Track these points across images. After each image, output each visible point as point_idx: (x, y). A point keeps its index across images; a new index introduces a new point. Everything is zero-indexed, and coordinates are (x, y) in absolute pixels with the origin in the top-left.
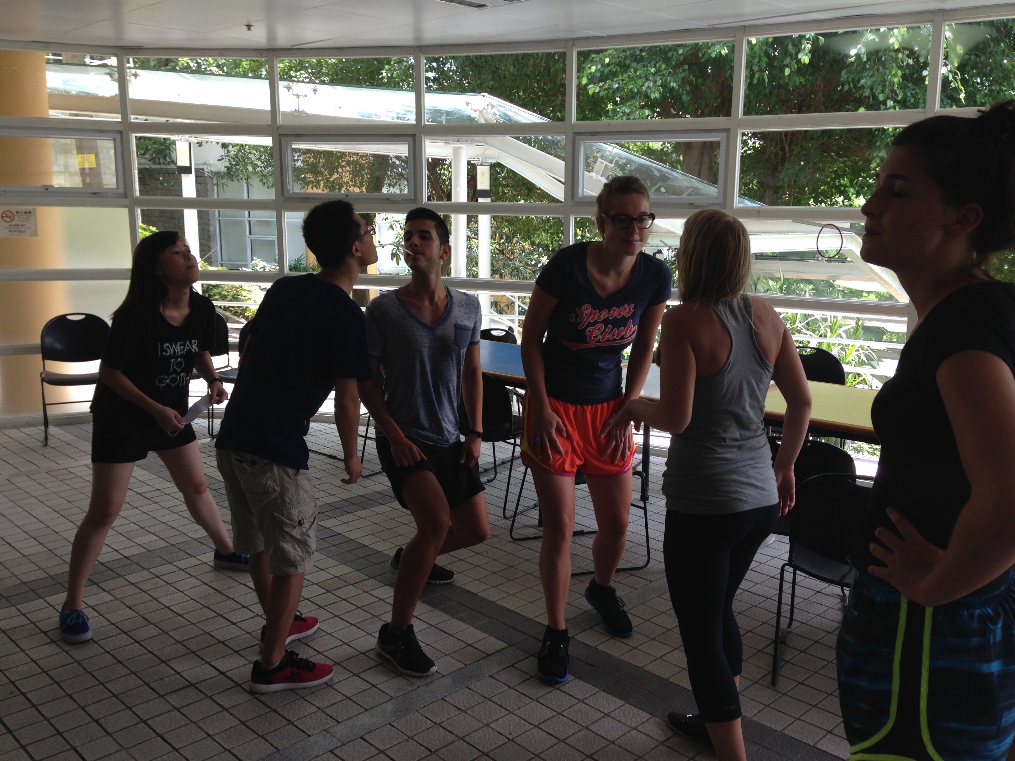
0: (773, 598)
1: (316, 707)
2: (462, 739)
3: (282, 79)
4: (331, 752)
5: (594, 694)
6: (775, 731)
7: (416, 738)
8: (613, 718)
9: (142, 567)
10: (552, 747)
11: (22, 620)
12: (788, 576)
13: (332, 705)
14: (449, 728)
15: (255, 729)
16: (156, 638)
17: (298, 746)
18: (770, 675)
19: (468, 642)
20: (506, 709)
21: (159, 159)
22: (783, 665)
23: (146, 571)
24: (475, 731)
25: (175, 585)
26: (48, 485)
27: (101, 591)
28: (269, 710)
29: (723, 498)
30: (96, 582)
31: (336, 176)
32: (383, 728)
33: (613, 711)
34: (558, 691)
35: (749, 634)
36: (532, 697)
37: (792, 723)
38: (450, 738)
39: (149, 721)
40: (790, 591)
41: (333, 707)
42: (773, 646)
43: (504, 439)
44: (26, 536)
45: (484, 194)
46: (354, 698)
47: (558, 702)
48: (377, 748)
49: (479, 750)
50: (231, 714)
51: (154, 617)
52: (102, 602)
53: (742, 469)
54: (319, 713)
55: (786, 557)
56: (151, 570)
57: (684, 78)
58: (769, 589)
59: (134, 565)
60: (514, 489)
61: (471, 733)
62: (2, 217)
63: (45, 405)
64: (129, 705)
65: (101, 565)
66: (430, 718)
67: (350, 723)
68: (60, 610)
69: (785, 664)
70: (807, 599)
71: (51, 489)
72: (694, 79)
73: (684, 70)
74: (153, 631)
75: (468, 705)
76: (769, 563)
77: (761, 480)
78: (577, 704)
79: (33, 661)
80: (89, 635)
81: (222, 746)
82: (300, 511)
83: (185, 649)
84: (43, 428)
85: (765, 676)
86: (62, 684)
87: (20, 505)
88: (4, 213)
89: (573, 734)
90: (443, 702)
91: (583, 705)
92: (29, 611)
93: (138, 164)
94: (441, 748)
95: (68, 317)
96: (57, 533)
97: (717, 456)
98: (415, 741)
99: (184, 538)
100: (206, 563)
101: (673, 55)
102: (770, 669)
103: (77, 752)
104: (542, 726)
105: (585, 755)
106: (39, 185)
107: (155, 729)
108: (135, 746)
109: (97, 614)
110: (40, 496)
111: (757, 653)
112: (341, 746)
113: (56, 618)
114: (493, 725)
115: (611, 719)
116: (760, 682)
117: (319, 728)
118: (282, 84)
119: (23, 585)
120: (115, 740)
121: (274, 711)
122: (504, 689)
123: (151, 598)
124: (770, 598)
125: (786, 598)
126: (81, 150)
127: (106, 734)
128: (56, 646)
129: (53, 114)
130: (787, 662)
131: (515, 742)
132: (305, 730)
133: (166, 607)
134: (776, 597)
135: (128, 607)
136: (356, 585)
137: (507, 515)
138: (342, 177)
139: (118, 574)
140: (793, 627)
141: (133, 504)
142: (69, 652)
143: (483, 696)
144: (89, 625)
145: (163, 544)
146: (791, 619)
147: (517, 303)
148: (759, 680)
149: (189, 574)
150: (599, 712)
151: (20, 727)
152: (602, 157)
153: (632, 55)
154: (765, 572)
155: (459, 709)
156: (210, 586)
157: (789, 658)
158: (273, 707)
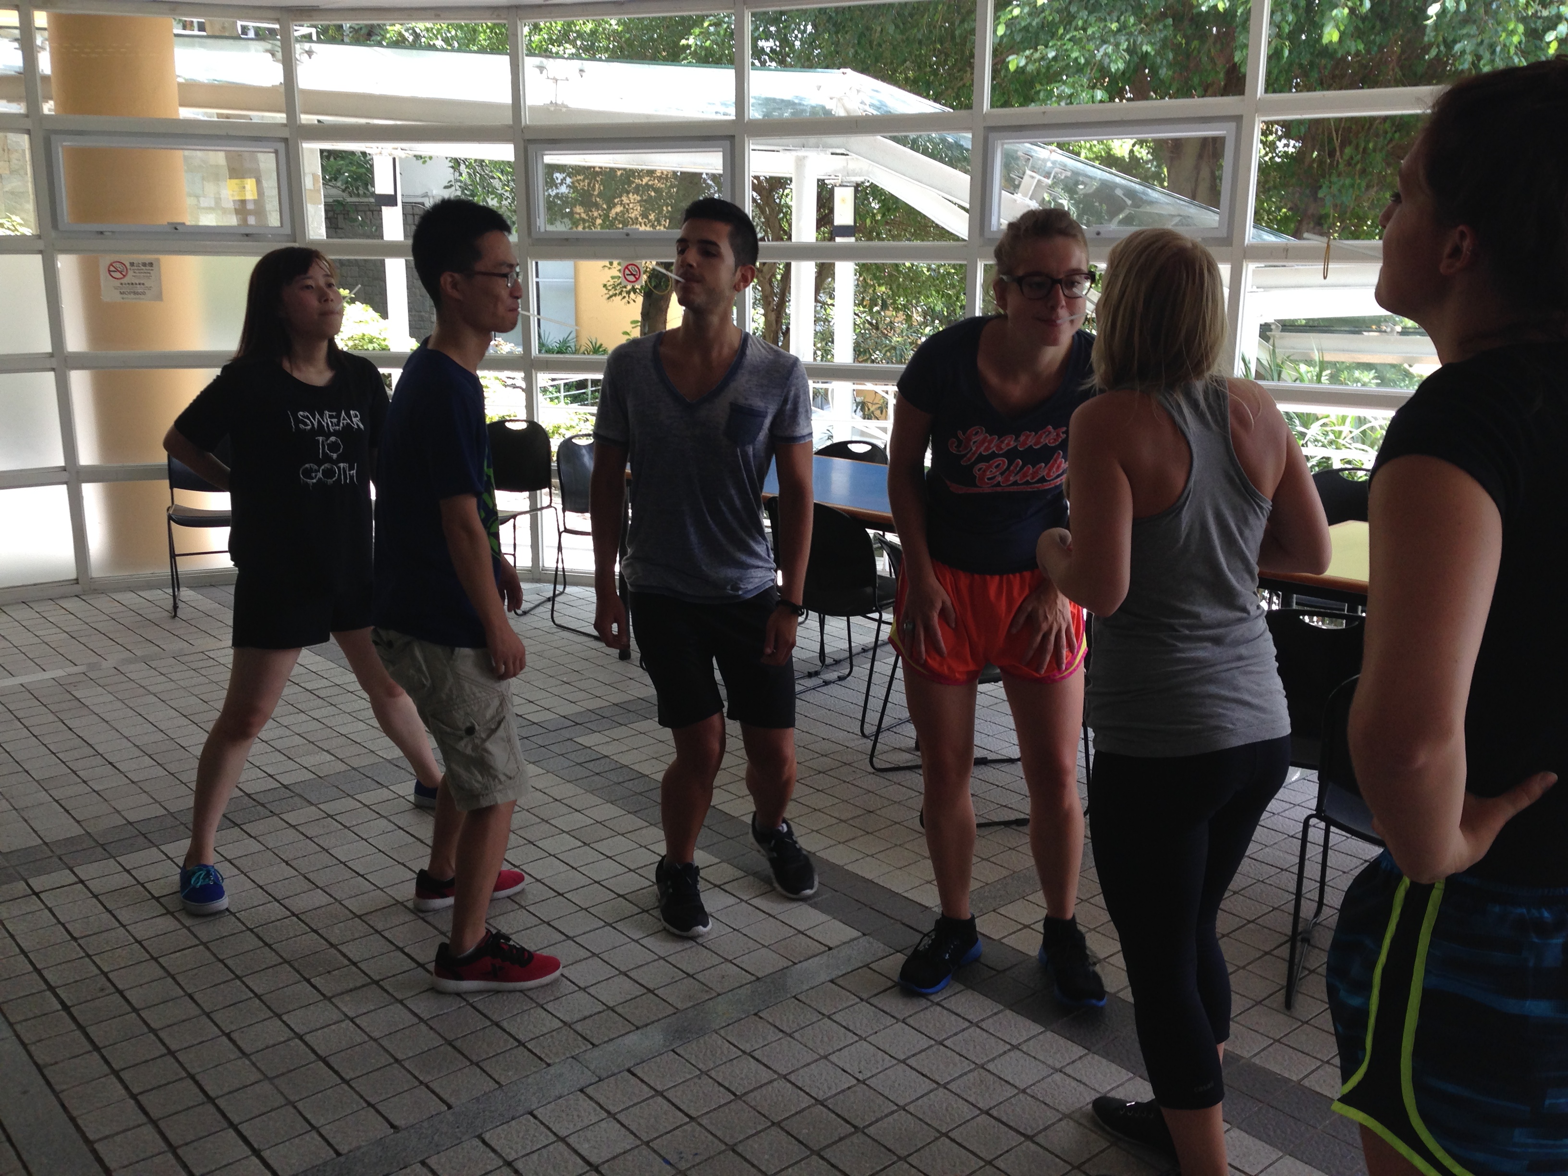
0: (1291, 869)
1: (561, 1021)
2: (784, 1077)
3: (531, 54)
4: (581, 1091)
5: (996, 1014)
6: (1287, 1080)
7: (713, 1074)
8: (1024, 1053)
9: (308, 801)
10: (926, 1094)
11: (127, 879)
12: (1316, 834)
13: (585, 1018)
14: (765, 1060)
15: (466, 1053)
16: (323, 909)
17: (530, 1080)
18: (1283, 992)
19: (799, 928)
20: (854, 1033)
21: (357, 189)
22: (1304, 977)
23: (313, 808)
24: (805, 1066)
25: (355, 829)
26: (174, 677)
27: (246, 836)
28: (489, 1023)
29: (1192, 727)
30: (239, 822)
31: (619, 209)
32: (662, 1057)
33: (1025, 1041)
34: (939, 1009)
35: (1251, 925)
36: (896, 1015)
37: (1318, 1068)
38: (765, 1075)
39: (308, 1036)
40: (1319, 858)
41: (587, 1021)
42: (1288, 945)
43: (863, 612)
44: (139, 753)
45: (845, 231)
46: (619, 1009)
47: (938, 1024)
48: (651, 1088)
49: (811, 1096)
50: (431, 1028)
51: (321, 879)
52: (245, 853)
53: (1224, 675)
54: (565, 1031)
55: (1314, 804)
56: (321, 806)
57: (1165, 40)
58: (1286, 856)
59: (296, 799)
60: (878, 691)
61: (798, 1069)
62: (109, 271)
63: (173, 556)
64: (279, 1011)
65: (247, 798)
66: (736, 1044)
67: (610, 1047)
68: (181, 865)
69: (1308, 975)
71: (179, 682)
72: (1184, 41)
73: (1165, 26)
74: (321, 899)
75: (795, 1025)
76: (1287, 814)
77: (1259, 695)
78: (967, 1028)
79: (137, 941)
80: (224, 903)
81: (416, 1077)
82: (467, 715)
83: (367, 926)
84: (170, 591)
85: (1276, 992)
86: (179, 978)
87: (131, 705)
88: (111, 265)
89: (961, 1076)
90: (757, 1019)
91: (978, 1030)
92: (136, 866)
93: (325, 196)
94: (752, 1091)
96: (183, 748)
97: (1179, 656)
98: (711, 1078)
99: (373, 759)
100: (403, 797)
102: (1284, 983)
103: (197, 1082)
104: (911, 1062)
105: (979, 1109)
106: (164, 223)
107: (316, 1048)
108: (283, 1074)
109: (236, 872)
110: (162, 692)
111: (1263, 956)
112: (597, 1082)
113: (175, 876)
114: (833, 1058)
115: (1021, 1054)
116: (1267, 1002)
117: (564, 1054)
118: (530, 63)
119: (130, 826)
120: (254, 1064)
121: (497, 1025)
122: (853, 1002)
123: (319, 849)
124: (1286, 870)
125: (1312, 870)
126: (237, 172)
127: (241, 1055)
128: (172, 919)
129: (186, 113)
130: (1312, 972)
131: (867, 1085)
132: (543, 1056)
133: (341, 862)
134: (1295, 869)
135: (284, 861)
136: (628, 835)
137: (866, 732)
138: (627, 211)
139: (271, 812)
140: (1322, 916)
141: (299, 706)
142: (191, 929)
143: (820, 1013)
144: (225, 888)
145: (343, 767)
146: (1321, 903)
148: (1265, 998)
149: (378, 813)
150: (1002, 1043)
151: (112, 1041)
152: (1033, 169)
154: (1281, 829)
155: (781, 1031)
156: (408, 833)
157: (1312, 964)
158: (495, 1018)
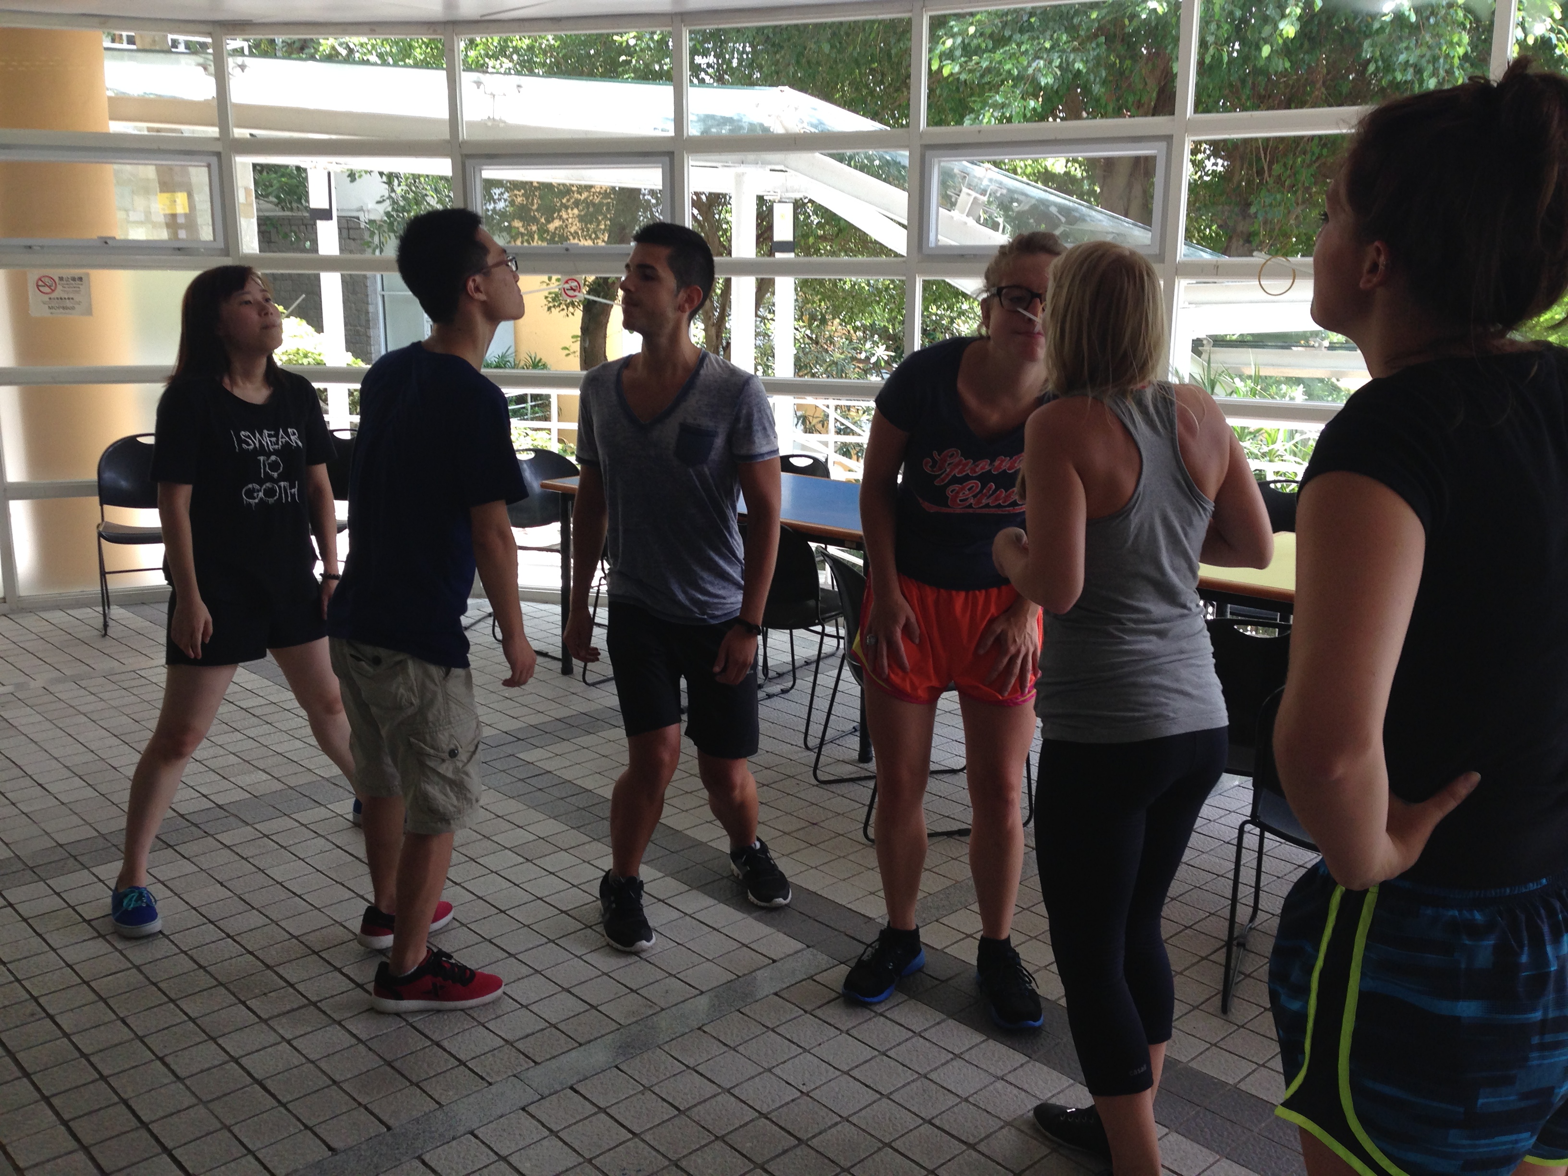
0: (1227, 875)
1: (503, 1039)
2: (728, 1091)
3: (468, 69)
4: (523, 1109)
5: (938, 1023)
6: (1224, 1084)
7: (656, 1089)
8: (967, 1062)
9: (243, 821)
10: (870, 1105)
11: (57, 902)
12: (1251, 839)
13: (527, 1036)
14: (709, 1075)
15: (406, 1073)
16: (259, 930)
17: (471, 1099)
18: (1219, 996)
19: (743, 941)
20: (798, 1046)
21: (290, 203)
22: (1240, 981)
23: (249, 828)
24: (749, 1079)
25: (292, 849)
26: (106, 696)
27: (179, 857)
28: (429, 1043)
29: (1137, 714)
30: (172, 843)
31: (557, 223)
32: (606, 1073)
33: (967, 1050)
34: (882, 1019)
35: (1188, 931)
36: (840, 1026)
37: (1254, 1071)
38: (711, 1089)
39: (244, 1059)
40: (1254, 864)
41: (529, 1039)
42: (1224, 950)
43: (806, 625)
44: (69, 774)
45: (784, 247)
46: (561, 1026)
47: (881, 1035)
48: (594, 1104)
49: (755, 1109)
50: (370, 1049)
51: (257, 900)
52: (179, 875)
53: (1167, 666)
54: (507, 1049)
55: (1248, 810)
56: (257, 826)
57: (1097, 59)
58: (1222, 861)
59: (232, 819)
60: (821, 704)
61: (742, 1083)
62: (38, 286)
63: (103, 574)
64: (214, 1035)
65: (180, 819)
66: (680, 1058)
67: (554, 1064)
68: (113, 887)
69: (1243, 979)
70: (1282, 878)
71: (110, 702)
72: (1118, 61)
73: (1098, 45)
74: (256, 919)
75: (739, 1038)
76: (1223, 820)
77: (1199, 686)
78: (910, 1038)
79: (68, 965)
80: (156, 925)
81: (354, 1099)
82: (452, 736)
83: (304, 947)
84: (100, 609)
85: (1213, 996)
86: (111, 1002)
87: (60, 726)
88: (40, 279)
89: (904, 1086)
90: (702, 1033)
91: (921, 1039)
92: (66, 888)
93: (258, 210)
94: (695, 1106)
95: (140, 439)
96: (115, 768)
97: (1126, 647)
98: (654, 1093)
99: (311, 778)
100: (342, 816)
101: (1081, 21)
102: (1220, 987)
103: (129, 1108)
104: (854, 1073)
105: (922, 1118)
106: (95, 237)
107: (252, 1071)
108: (218, 1098)
109: (169, 893)
110: (93, 712)
111: (1198, 962)
112: (540, 1100)
113: (107, 899)
114: (777, 1071)
115: (964, 1063)
116: (1203, 1007)
117: (506, 1072)
118: (467, 79)
119: (60, 849)
120: (188, 1088)
121: (438, 1045)
122: (797, 1015)
123: (254, 869)
124: (1222, 876)
125: (1248, 875)
126: (167, 186)
127: (175, 1079)
128: (104, 942)
129: (116, 127)
130: (1247, 976)
131: (811, 1097)
132: (484, 1075)
133: (278, 883)
134: (1231, 875)
135: (219, 882)
136: (571, 851)
137: (810, 744)
138: (566, 226)
139: (205, 832)
140: (1257, 921)
141: (234, 725)
142: (124, 952)
143: (763, 1025)
144: (158, 911)
145: (279, 786)
146: (1256, 908)
147: (833, 415)
148: (1202, 1003)
149: (315, 832)
150: (945, 1052)
151: (42, 1067)
152: (969, 187)
153: (1015, 21)
154: (1216, 835)
155: (725, 1045)
156: (346, 852)
157: (1251, 970)
158: (436, 1037)
